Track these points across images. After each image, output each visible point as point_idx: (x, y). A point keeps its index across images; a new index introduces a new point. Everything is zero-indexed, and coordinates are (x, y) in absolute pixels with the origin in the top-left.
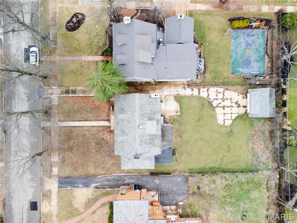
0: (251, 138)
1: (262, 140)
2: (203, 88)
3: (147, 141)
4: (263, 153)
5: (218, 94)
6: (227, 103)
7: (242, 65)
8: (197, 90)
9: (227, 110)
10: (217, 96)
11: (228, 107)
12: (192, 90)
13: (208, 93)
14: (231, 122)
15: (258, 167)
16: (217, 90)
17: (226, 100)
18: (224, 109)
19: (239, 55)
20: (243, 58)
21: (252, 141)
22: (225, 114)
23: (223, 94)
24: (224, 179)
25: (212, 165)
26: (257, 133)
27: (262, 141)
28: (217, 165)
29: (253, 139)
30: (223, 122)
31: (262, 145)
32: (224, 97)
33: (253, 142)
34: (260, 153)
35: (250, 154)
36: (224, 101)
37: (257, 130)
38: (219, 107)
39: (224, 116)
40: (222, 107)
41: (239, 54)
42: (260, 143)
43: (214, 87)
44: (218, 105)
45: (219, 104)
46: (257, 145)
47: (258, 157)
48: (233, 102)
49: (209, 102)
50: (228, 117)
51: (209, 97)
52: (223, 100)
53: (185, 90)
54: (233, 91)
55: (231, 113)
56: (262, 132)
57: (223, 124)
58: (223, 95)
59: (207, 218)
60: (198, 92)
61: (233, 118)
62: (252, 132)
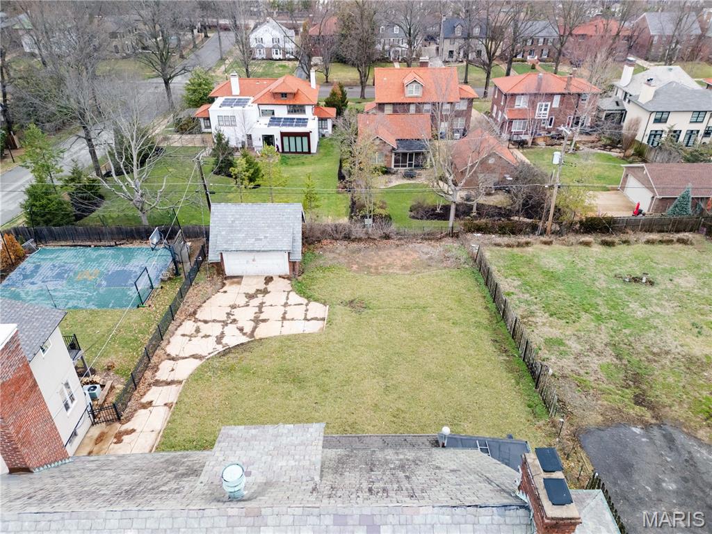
5: (201, 334)
8: (155, 388)
10: (206, 336)
11: (260, 313)
13: (185, 358)
14: (317, 304)
16: (184, 335)
17: (232, 317)
18: (264, 321)
21: (383, 268)
22: (284, 318)
23: (206, 322)
29: (376, 266)
30: (313, 321)
32: (219, 321)
34: (416, 255)
38: (253, 331)
39: (293, 319)
40: (257, 324)
43: (169, 342)
44: (245, 334)
45: (241, 330)
48: (247, 302)
52: (229, 322)
54: (205, 302)
55: (286, 305)
57: (321, 322)
58: (210, 323)
61: (303, 301)
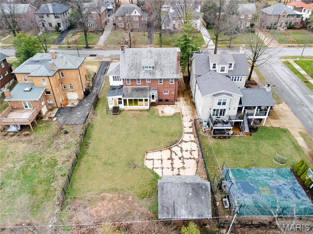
0: (121, 196)
1: (116, 213)
2: (194, 137)
3: (135, 60)
4: (91, 215)
5: (189, 152)
6: (178, 163)
7: (241, 182)
8: (191, 131)
9: (167, 163)
10: (187, 151)
11: (172, 164)
12: (190, 127)
13: (189, 141)
14: (149, 168)
15: (67, 207)
16: (195, 151)
17: (181, 161)
18: (169, 159)
19: (255, 178)
20: (252, 183)
21: (115, 197)
22: (162, 160)
23: (190, 158)
24: (67, 159)
25: (91, 146)
26: (128, 205)
27: (114, 213)
28: (89, 151)
29: (119, 199)
30: (150, 158)
31: (107, 213)
32: (185, 159)
33: (114, 199)
34: (92, 211)
35: (95, 194)
36: (180, 158)
37: (134, 204)
38: (171, 153)
39: (158, 160)
40: (171, 157)
41: (257, 178)
42: (110, 210)
43: (197, 147)
44: (174, 152)
45: (175, 154)
46: (107, 205)
47: (85, 207)
48: (179, 172)
49: (176, 142)
50: (157, 164)
51: (183, 143)
52: (182, 158)
53: (189, 121)
54: (197, 170)
55: (162, 168)
56: (130, 212)
57: (147, 158)
58: (188, 158)
59: (21, 141)
60: (189, 132)
61: (155, 170)
62: (131, 197)
